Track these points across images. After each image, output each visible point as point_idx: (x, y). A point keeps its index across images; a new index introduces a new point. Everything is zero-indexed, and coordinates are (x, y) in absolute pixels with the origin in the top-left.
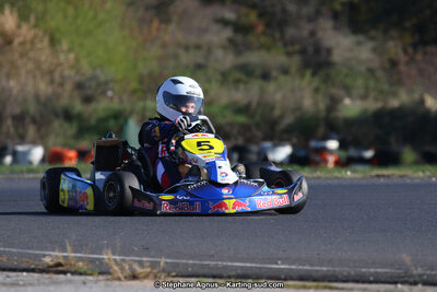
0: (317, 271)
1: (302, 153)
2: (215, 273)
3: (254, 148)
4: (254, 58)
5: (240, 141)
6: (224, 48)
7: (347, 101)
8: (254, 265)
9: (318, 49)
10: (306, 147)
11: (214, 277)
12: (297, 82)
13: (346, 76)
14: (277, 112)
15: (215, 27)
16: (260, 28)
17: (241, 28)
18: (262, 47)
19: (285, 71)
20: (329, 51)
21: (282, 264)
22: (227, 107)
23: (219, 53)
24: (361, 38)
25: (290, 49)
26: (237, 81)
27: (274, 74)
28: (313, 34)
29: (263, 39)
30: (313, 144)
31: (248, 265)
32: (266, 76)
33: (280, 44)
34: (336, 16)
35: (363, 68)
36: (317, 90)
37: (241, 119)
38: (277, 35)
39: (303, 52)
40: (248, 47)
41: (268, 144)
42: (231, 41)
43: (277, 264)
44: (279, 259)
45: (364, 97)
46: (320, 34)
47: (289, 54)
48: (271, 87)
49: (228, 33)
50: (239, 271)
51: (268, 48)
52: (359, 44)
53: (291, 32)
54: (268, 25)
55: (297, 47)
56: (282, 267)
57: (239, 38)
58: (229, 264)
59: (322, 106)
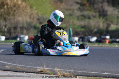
0: (117, 75)
1: (99, 39)
2: (87, 75)
3: (86, 38)
4: (86, 13)
5: (82, 36)
6: (77, 10)
7: (112, 25)
8: (98, 73)
9: (103, 11)
10: (100, 37)
11: (87, 76)
12: (98, 20)
13: (112, 18)
14: (92, 28)
15: (75, 4)
16: (88, 5)
17: (82, 5)
18: (88, 10)
19: (94, 17)
20: (106, 11)
21: (106, 73)
22: (79, 26)
23: (76, 11)
24: (115, 8)
25: (95, 11)
26: (82, 19)
27: (92, 17)
28: (102, 7)
29: (88, 8)
30: (103, 37)
31: (97, 73)
32: (89, 18)
33: (93, 9)
34: (108, 2)
35: (116, 16)
36: (104, 22)
37: (83, 30)
38: (92, 7)
39: (99, 11)
40: (84, 10)
41: (90, 37)
42: (79, 8)
43: (105, 73)
44: (105, 71)
45: (117, 24)
46: (104, 7)
47: (95, 12)
48: (91, 21)
49: (78, 6)
50: (94, 75)
51: (90, 10)
52: (114, 10)
53: (96, 6)
54: (90, 4)
55: (97, 10)
56: (107, 74)
57: (82, 8)
58: (91, 72)
59: (105, 26)
